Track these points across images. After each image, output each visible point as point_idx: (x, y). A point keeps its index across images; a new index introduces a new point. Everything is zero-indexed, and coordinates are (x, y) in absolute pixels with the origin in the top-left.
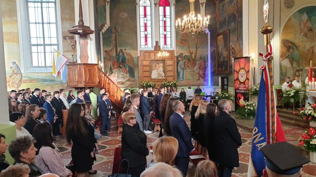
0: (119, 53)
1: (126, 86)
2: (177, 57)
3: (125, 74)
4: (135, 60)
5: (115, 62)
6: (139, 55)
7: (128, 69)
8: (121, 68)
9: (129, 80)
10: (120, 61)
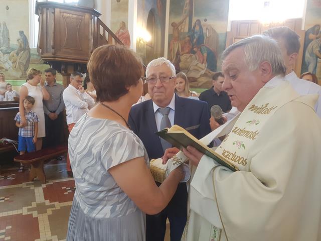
0: (195, 27)
1: (200, 84)
2: (307, 33)
3: (200, 65)
4: (221, 39)
5: (185, 43)
6: (229, 30)
7: (205, 55)
8: (194, 53)
9: (205, 75)
10: (195, 40)
